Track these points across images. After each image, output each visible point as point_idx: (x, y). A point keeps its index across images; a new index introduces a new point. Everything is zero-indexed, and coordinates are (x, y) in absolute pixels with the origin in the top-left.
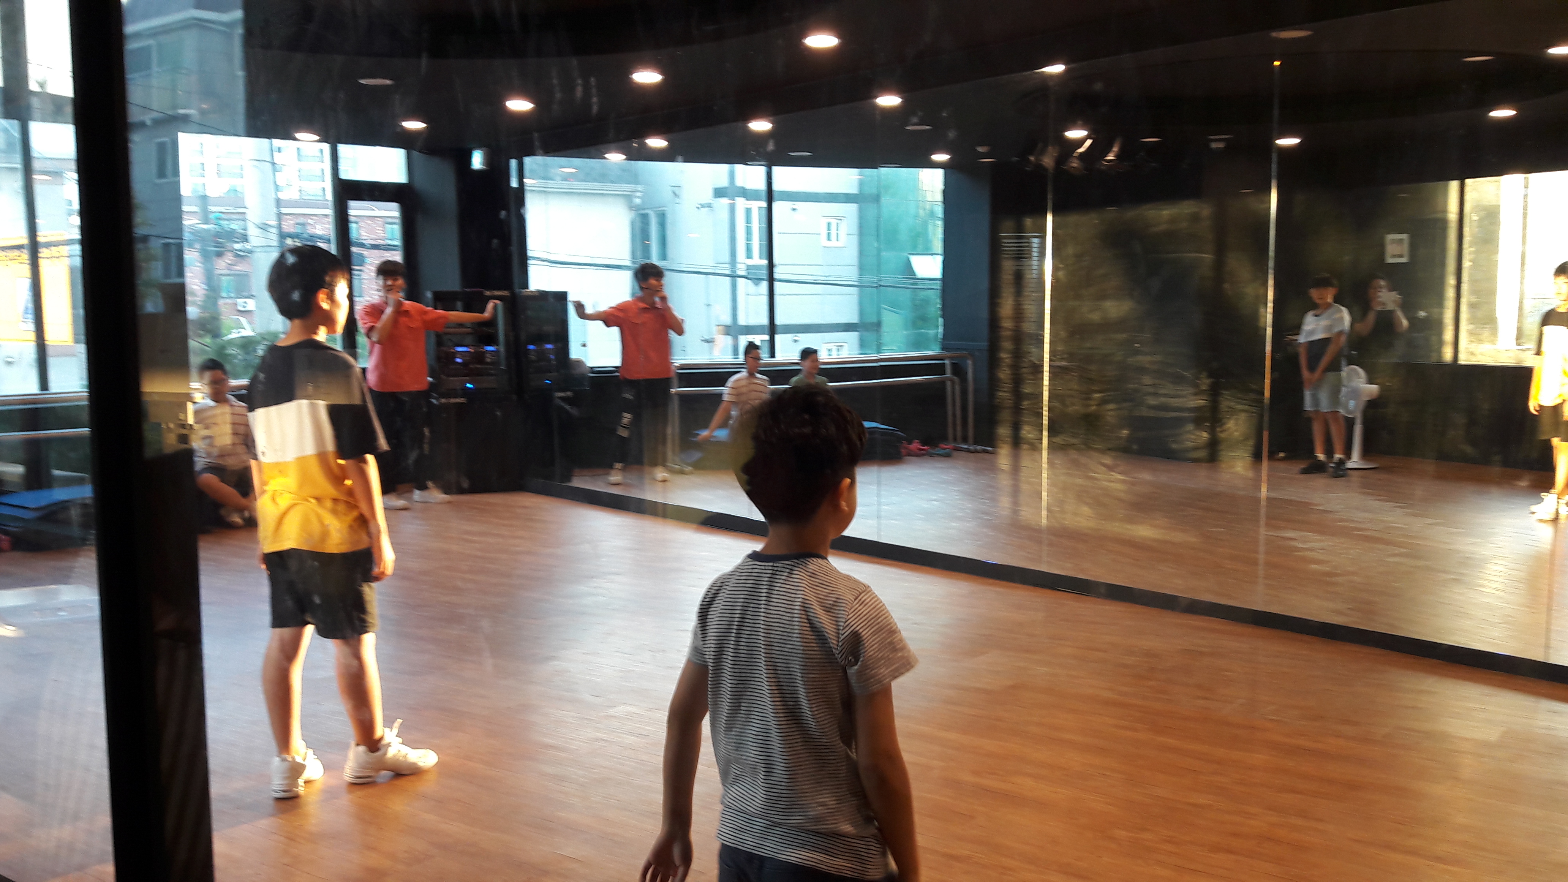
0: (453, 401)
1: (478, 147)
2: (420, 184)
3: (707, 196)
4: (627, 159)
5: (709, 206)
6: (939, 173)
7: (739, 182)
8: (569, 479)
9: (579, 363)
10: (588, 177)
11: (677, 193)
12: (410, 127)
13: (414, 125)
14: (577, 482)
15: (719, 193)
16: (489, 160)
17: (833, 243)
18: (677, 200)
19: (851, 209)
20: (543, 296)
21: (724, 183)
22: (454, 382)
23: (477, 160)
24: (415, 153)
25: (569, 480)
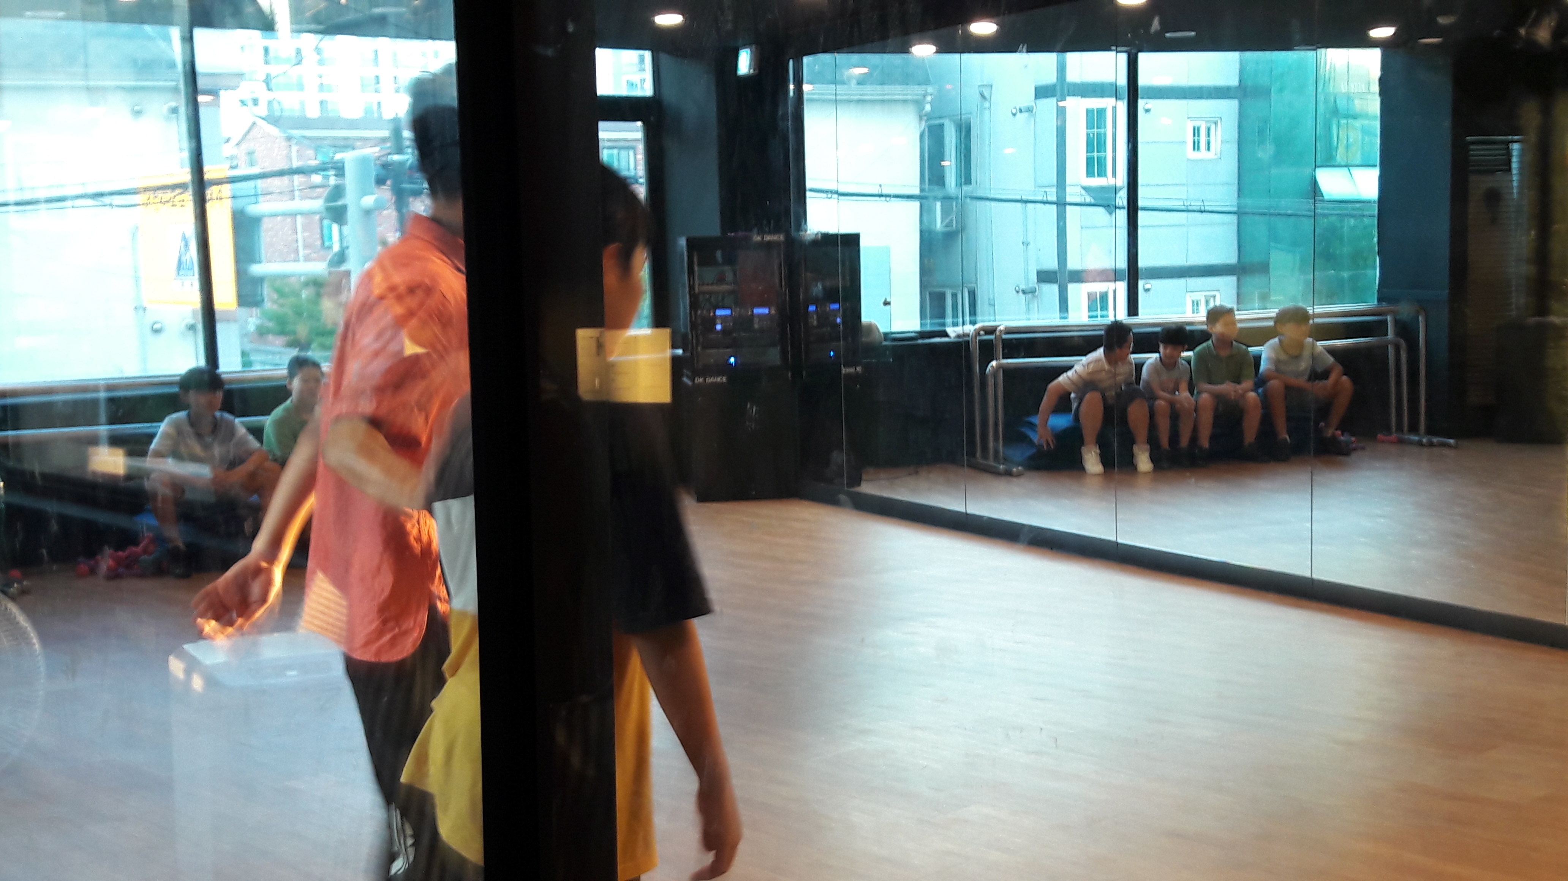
0: (710, 380)
1: (744, 46)
2: (670, 96)
3: (1027, 97)
4: (937, 52)
5: (1029, 110)
6: (1376, 54)
7: (1073, 76)
8: (858, 481)
9: (871, 328)
10: (885, 78)
11: (986, 94)
12: (661, 23)
13: (669, 20)
14: (867, 488)
15: (1042, 92)
16: (759, 62)
17: (1203, 154)
18: (987, 104)
19: (1228, 108)
20: (828, 240)
21: (1050, 78)
22: (712, 356)
23: (745, 63)
24: (664, 58)
25: (859, 485)
